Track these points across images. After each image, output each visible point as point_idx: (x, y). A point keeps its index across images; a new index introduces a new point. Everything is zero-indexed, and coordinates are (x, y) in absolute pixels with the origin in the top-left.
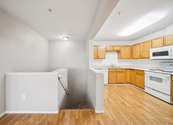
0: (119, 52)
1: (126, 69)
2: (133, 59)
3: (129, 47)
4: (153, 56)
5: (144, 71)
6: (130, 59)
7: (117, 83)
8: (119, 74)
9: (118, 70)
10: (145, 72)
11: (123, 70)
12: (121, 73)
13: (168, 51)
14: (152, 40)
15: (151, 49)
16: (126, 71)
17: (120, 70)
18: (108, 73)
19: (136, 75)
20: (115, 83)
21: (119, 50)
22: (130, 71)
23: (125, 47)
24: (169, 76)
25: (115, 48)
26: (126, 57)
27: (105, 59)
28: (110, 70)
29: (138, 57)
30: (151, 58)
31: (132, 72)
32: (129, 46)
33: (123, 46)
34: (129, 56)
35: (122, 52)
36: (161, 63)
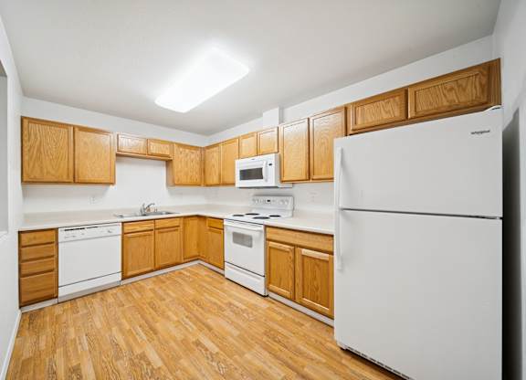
0: (168, 162)
1: (185, 217)
2: (207, 186)
3: (198, 152)
4: (241, 179)
5: (222, 219)
6: (200, 185)
7: (157, 270)
8: (165, 234)
9: (159, 224)
10: (225, 223)
11: (176, 222)
12: (170, 234)
13: (261, 169)
14: (239, 138)
15: (237, 162)
16: (185, 224)
17: (168, 223)
18: (120, 238)
19: (209, 233)
20: (152, 271)
21: (167, 156)
22: (196, 221)
23: (187, 151)
24: (262, 228)
25: (154, 149)
26: (189, 180)
27: (113, 184)
28: (128, 228)
29: (215, 180)
30: (237, 185)
31: (202, 223)
32: (196, 148)
33: (180, 145)
34: (196, 177)
35: (176, 163)
36: (255, 198)
